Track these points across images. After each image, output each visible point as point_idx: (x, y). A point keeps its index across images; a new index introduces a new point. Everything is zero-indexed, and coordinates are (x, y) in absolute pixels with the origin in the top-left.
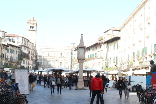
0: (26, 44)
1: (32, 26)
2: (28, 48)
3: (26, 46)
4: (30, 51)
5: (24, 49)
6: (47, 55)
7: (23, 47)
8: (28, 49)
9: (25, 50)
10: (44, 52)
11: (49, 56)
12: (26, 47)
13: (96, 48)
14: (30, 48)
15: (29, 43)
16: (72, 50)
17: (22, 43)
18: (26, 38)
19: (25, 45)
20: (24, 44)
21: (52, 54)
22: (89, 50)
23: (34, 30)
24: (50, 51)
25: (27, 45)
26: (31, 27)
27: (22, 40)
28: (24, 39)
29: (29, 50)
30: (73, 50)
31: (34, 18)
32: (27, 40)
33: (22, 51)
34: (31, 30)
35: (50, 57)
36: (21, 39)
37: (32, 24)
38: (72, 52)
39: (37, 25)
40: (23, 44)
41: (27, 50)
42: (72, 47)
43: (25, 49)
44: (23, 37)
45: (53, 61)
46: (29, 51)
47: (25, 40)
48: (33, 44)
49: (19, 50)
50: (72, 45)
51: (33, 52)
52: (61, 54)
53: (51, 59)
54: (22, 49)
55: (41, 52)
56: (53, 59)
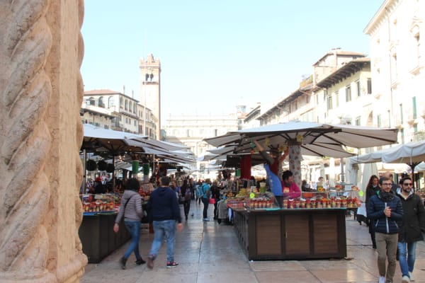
0: (130, 111)
1: (150, 73)
2: (137, 118)
3: (132, 114)
4: (142, 126)
5: (127, 122)
6: (185, 135)
7: (123, 118)
8: (137, 122)
9: (130, 122)
10: (177, 129)
12: (132, 117)
13: (294, 107)
14: (140, 118)
15: (139, 109)
16: (241, 122)
17: (121, 107)
18: (131, 97)
19: (128, 112)
20: (126, 109)
21: (195, 133)
22: (279, 115)
23: (154, 83)
24: (190, 126)
25: (134, 112)
26: (147, 76)
27: (121, 100)
28: (124, 99)
29: (140, 124)
30: (243, 120)
31: (153, 57)
32: (133, 102)
33: (120, 126)
34: (149, 83)
35: (192, 138)
36: (117, 98)
37: (150, 69)
38: (241, 125)
39: (160, 70)
40: (124, 110)
41: (135, 125)
42: (240, 115)
44: (122, 93)
46: (140, 128)
47: (129, 100)
48: (150, 110)
49: (114, 124)
50: (240, 109)
51: (150, 127)
52: (216, 130)
53: (195, 145)
54: (120, 122)
55: (172, 129)
56: (198, 143)
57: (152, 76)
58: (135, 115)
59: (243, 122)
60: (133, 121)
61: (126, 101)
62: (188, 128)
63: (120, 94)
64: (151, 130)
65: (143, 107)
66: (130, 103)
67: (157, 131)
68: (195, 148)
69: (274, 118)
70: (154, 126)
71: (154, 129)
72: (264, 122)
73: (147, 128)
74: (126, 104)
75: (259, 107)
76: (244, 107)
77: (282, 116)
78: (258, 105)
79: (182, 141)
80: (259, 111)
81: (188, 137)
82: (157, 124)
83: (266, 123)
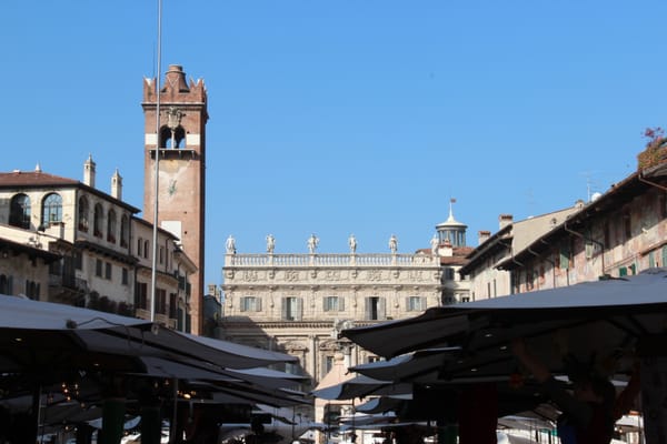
0: (111, 238)
1: (173, 126)
2: (130, 263)
3: (117, 247)
4: (145, 286)
5: (99, 273)
6: (277, 315)
7: (87, 260)
8: (131, 274)
9: (109, 277)
11: (290, 318)
12: (117, 257)
13: (622, 231)
14: (143, 262)
15: (138, 232)
16: (449, 275)
17: (81, 227)
18: (114, 195)
19: (104, 243)
20: (97, 233)
22: (571, 254)
23: (186, 155)
24: (294, 288)
25: (123, 243)
26: (164, 134)
28: (92, 201)
29: (141, 279)
30: (457, 268)
31: (183, 75)
32: (119, 212)
33: (78, 284)
35: (303, 324)
36: (68, 197)
37: (174, 113)
38: (449, 284)
40: (90, 237)
41: (125, 282)
42: (447, 252)
43: (103, 272)
44: (87, 182)
45: (320, 354)
46: (141, 290)
47: (106, 206)
49: (57, 279)
50: (449, 237)
51: (171, 290)
52: (374, 300)
53: (310, 344)
54: (77, 273)
55: (238, 295)
56: (316, 338)
57: (180, 134)
58: (125, 251)
59: (457, 276)
60: (117, 270)
61: (98, 208)
62: (287, 294)
63: (79, 186)
64: (173, 297)
65: (151, 226)
66: (112, 214)
67: (194, 300)
68: (310, 355)
69: (557, 264)
70: (184, 285)
71: (182, 295)
72: (524, 278)
73: (160, 293)
74: (96, 217)
75: (509, 228)
76: (462, 229)
77: (580, 258)
78: (503, 224)
79: (270, 332)
80: (510, 240)
81: (289, 321)
82: (193, 280)
83: (530, 280)
